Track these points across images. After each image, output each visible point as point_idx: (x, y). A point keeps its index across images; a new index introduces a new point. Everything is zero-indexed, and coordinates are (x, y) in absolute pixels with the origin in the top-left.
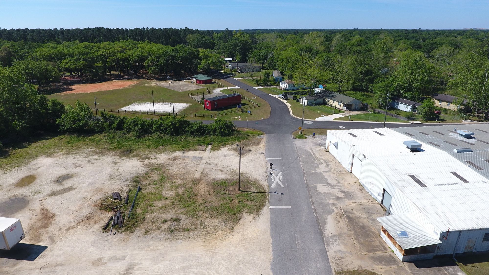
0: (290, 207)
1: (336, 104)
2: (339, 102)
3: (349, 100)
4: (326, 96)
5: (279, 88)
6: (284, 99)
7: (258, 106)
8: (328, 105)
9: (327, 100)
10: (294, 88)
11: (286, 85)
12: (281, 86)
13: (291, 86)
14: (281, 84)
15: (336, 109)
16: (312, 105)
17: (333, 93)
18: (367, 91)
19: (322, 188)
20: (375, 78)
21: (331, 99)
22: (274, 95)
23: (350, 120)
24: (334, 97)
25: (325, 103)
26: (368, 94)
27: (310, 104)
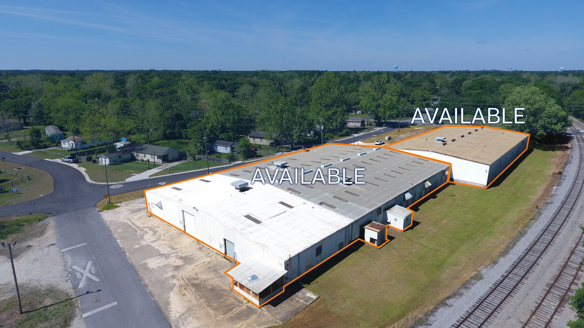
0: (115, 303)
1: (148, 157)
2: (151, 155)
3: (163, 150)
4: (133, 150)
5: (61, 149)
6: (72, 163)
7: (29, 179)
8: (139, 160)
9: (136, 155)
10: (84, 146)
11: (72, 144)
12: (63, 145)
13: (79, 144)
14: (62, 143)
15: (150, 163)
16: (117, 164)
17: (142, 145)
18: (181, 138)
19: (153, 263)
20: (187, 123)
21: (141, 153)
22: (54, 160)
23: (169, 174)
24: (144, 150)
25: (133, 159)
26: (183, 141)
27: (113, 163)
